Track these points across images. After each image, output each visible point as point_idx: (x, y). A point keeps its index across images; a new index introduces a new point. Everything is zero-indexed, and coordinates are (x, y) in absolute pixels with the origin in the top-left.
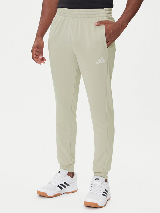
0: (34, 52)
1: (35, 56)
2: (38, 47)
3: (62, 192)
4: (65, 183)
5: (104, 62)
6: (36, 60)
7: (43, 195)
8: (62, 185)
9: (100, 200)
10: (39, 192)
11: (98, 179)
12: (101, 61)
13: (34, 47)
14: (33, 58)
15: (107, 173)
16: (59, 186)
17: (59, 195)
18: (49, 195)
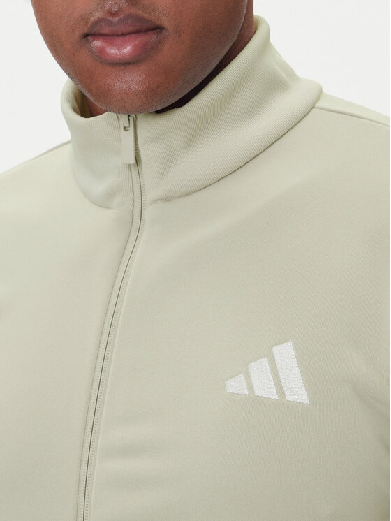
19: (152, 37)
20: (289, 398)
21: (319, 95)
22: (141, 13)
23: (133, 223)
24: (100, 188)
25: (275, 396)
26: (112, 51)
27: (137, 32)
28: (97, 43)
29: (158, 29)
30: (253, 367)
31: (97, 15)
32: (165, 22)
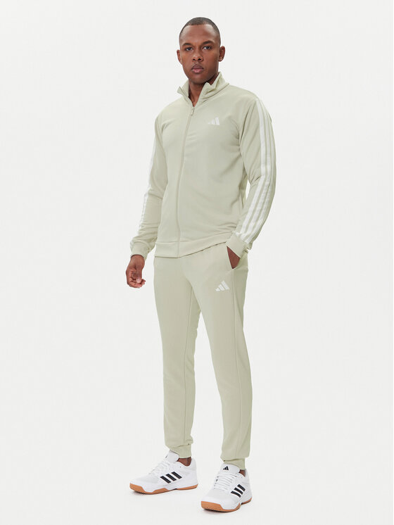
0: (130, 274)
1: (131, 279)
2: (135, 267)
3: (169, 486)
4: (174, 473)
5: (227, 288)
6: (133, 284)
7: (139, 491)
8: (168, 475)
9: (227, 501)
10: (132, 486)
11: (227, 468)
12: (224, 287)
13: (129, 267)
14: (128, 283)
15: (244, 460)
16: (163, 477)
17: (163, 491)
18: (146, 490)
19: (202, 70)
22: (200, 65)
25: (215, 124)
26: (196, 71)
27: (200, 68)
28: (193, 70)
30: (212, 121)
32: (204, 67)
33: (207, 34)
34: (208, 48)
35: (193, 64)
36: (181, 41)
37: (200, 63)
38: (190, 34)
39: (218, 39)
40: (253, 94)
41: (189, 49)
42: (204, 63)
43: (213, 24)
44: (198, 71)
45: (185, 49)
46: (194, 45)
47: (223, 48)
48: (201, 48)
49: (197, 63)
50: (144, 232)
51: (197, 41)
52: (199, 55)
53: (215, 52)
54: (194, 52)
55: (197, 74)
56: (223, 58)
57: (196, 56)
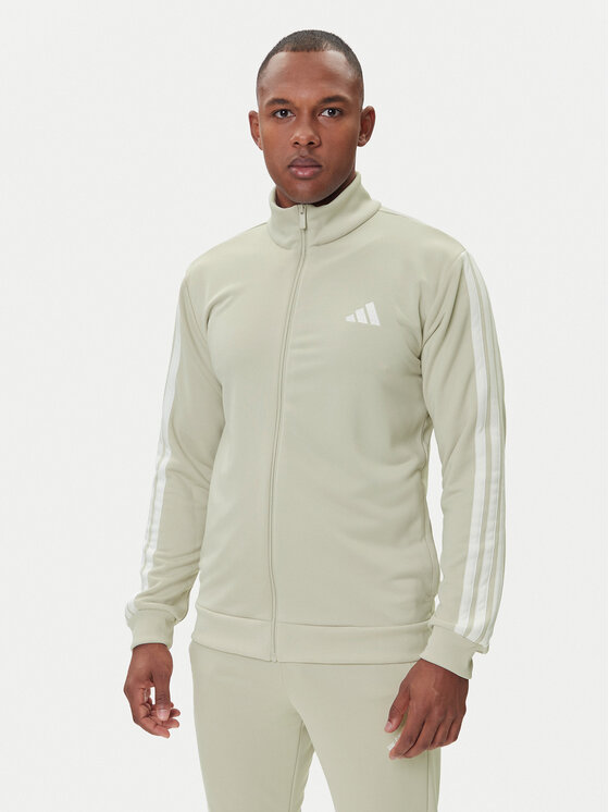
0: (140, 696)
2: (151, 679)
19: (317, 170)
20: (372, 323)
21: (380, 206)
22: (312, 157)
23: (301, 257)
24: (285, 241)
25: (366, 322)
26: (300, 173)
27: (312, 166)
28: (294, 169)
29: (319, 166)
30: (357, 312)
31: (296, 157)
32: (322, 164)
33: (330, 76)
34: (333, 112)
35: (292, 154)
36: (261, 91)
37: (311, 151)
38: (287, 75)
39: (357, 87)
40: (454, 241)
41: (284, 113)
42: (322, 153)
43: (346, 50)
44: (306, 173)
45: (274, 114)
46: (298, 104)
47: (371, 113)
48: (314, 113)
49: (305, 152)
50: (161, 581)
51: (305, 96)
52: (311, 133)
53: (350, 123)
54: (297, 123)
55: (304, 179)
56: (368, 137)
57: (302, 133)
